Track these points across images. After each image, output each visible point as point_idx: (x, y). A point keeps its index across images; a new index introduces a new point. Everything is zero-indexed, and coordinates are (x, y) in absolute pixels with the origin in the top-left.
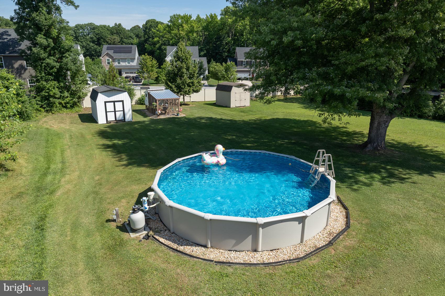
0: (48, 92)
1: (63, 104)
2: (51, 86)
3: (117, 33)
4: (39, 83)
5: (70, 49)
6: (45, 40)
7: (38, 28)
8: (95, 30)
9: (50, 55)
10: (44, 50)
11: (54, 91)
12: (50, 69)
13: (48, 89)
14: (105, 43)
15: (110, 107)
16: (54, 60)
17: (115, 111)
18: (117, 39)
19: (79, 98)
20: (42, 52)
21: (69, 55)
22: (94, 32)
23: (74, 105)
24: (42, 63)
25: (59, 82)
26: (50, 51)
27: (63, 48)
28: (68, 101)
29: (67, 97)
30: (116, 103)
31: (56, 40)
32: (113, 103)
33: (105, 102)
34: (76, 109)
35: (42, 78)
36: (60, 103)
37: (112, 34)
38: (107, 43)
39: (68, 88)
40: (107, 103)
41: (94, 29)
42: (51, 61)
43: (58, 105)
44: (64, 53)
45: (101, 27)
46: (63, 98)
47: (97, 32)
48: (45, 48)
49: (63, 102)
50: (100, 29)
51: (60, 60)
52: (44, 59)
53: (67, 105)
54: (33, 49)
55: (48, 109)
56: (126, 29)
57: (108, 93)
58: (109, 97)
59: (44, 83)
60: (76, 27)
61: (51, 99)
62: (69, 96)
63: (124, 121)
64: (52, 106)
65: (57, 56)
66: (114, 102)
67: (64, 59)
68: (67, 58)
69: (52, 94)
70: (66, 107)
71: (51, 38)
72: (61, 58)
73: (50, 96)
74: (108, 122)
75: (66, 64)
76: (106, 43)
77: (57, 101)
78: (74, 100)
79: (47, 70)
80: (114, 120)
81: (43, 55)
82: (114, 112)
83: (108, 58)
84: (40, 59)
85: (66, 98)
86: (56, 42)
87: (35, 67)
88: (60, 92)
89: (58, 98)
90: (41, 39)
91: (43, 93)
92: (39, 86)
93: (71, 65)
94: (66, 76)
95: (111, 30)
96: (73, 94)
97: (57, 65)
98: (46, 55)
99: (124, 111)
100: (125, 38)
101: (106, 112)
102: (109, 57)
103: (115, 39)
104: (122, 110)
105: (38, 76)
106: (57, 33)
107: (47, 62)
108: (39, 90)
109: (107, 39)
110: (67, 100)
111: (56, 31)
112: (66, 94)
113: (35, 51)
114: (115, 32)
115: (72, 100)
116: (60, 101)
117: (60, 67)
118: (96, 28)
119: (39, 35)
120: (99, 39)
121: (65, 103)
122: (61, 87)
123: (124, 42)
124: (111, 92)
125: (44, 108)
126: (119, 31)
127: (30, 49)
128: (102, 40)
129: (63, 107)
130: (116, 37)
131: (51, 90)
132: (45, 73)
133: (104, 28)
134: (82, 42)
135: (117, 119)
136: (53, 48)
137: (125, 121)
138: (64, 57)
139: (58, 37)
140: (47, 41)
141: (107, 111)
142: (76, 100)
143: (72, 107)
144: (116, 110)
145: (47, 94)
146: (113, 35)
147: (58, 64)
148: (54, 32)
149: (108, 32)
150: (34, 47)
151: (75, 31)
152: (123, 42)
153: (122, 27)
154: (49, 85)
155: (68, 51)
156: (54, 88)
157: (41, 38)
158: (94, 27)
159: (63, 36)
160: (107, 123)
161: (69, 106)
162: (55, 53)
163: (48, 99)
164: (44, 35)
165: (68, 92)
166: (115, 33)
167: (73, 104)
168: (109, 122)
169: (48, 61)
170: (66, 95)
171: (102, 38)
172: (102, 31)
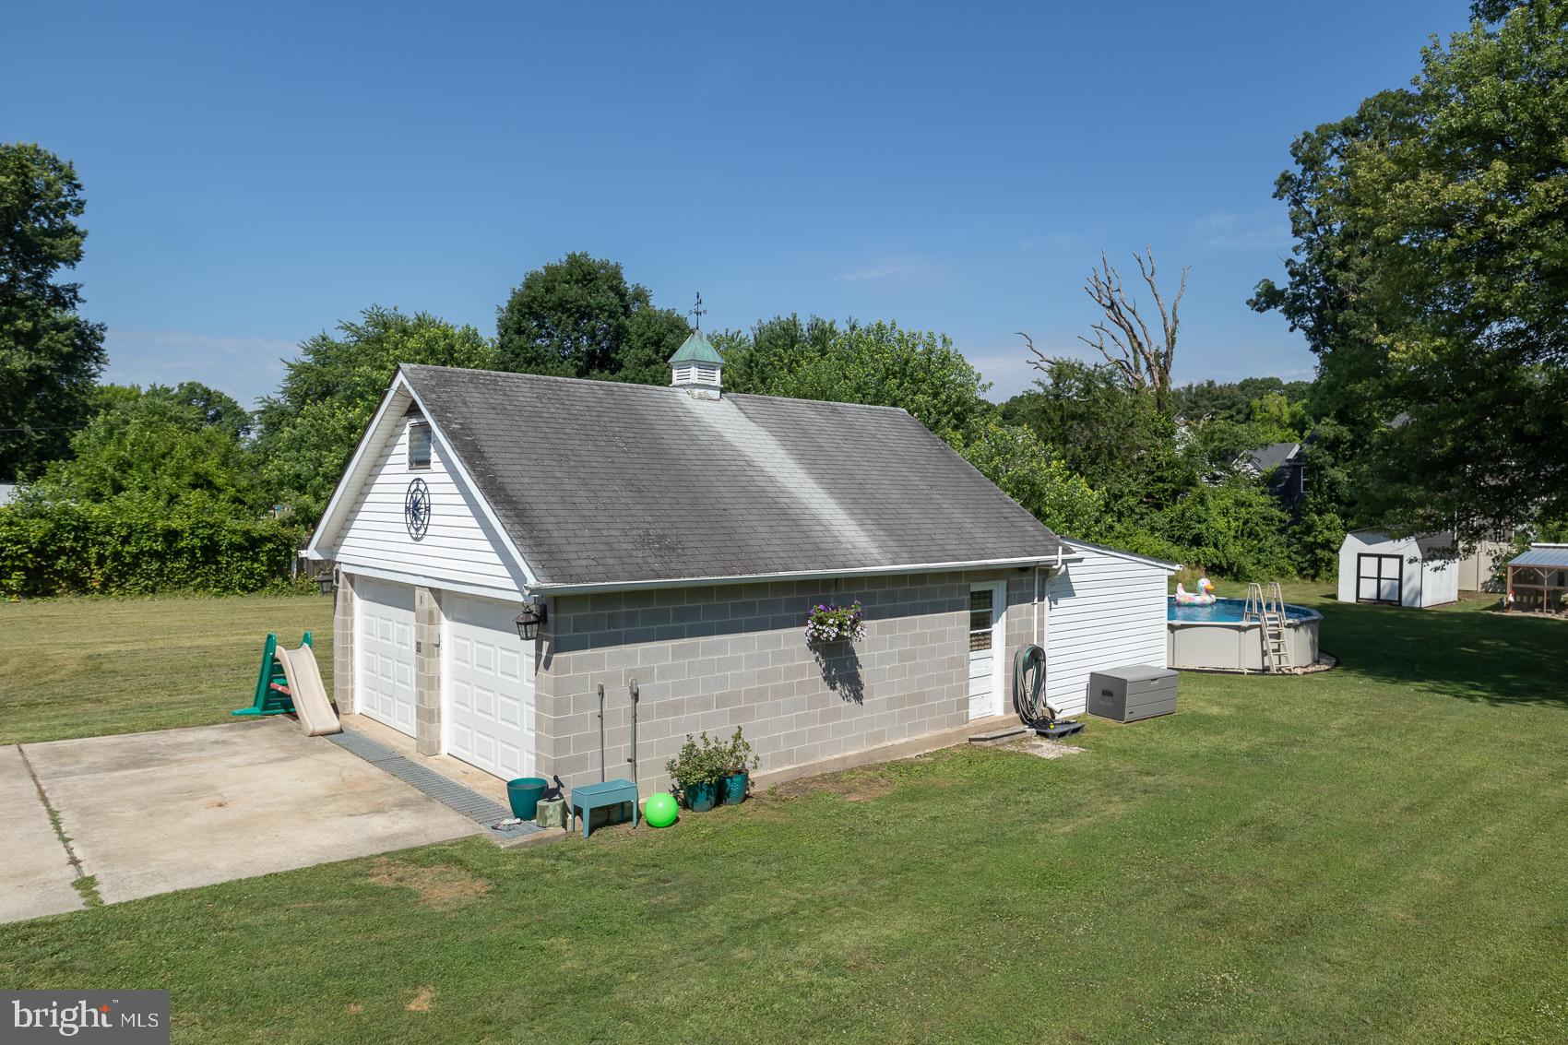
15: (1369, 566)
17: (1379, 578)
30: (1383, 559)
32: (1376, 559)
33: (1360, 555)
40: (1362, 558)
58: (1369, 543)
63: (1397, 603)
66: (1380, 557)
74: (1359, 600)
80: (1375, 597)
82: (1376, 580)
99: (1400, 579)
101: (1359, 577)
104: (1397, 578)
135: (1382, 598)
137: (1400, 603)
141: (1361, 575)
144: (1382, 576)
160: (1357, 602)
168: (1363, 600)
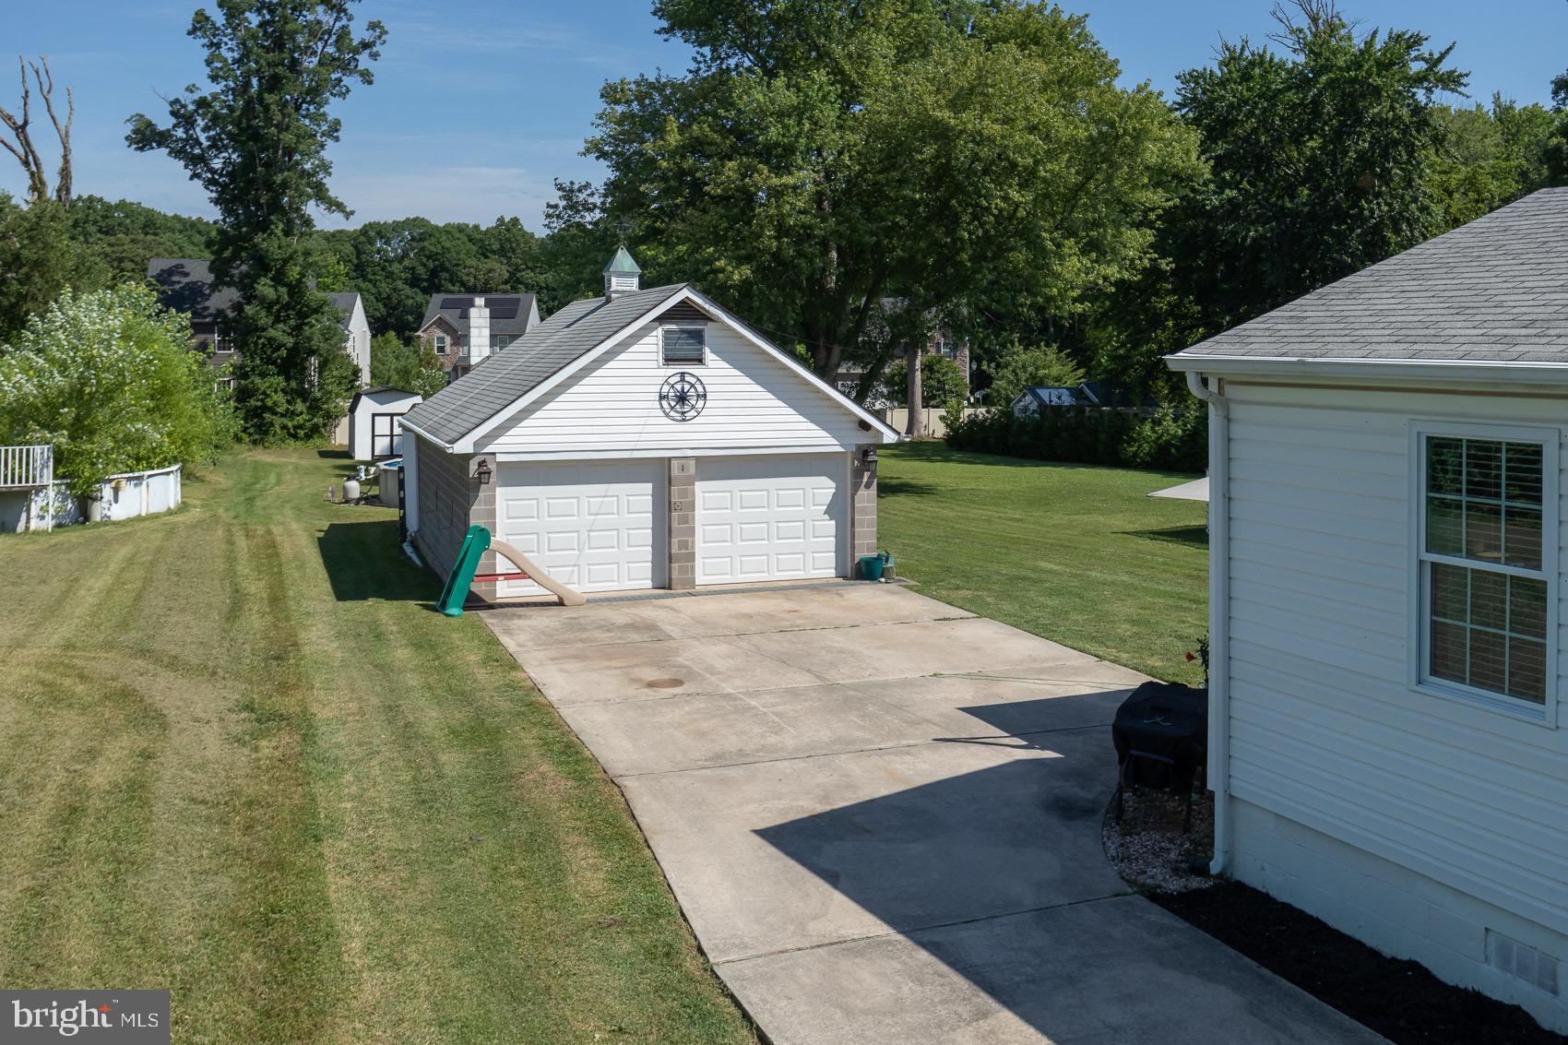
0: (262, 400)
1: (288, 429)
2: (269, 387)
3: (502, 252)
4: (245, 380)
5: (321, 307)
6: (272, 290)
7: (262, 264)
8: (426, 244)
9: (277, 320)
10: (267, 311)
11: (275, 397)
12: (273, 352)
13: (264, 393)
14: (454, 285)
15: (383, 425)
16: (284, 331)
17: (391, 436)
18: (500, 269)
19: (328, 415)
20: (263, 313)
21: (317, 320)
22: (422, 249)
23: (314, 431)
24: (259, 338)
25: (288, 379)
26: (279, 311)
27: (306, 306)
28: (301, 422)
29: (301, 413)
30: (394, 418)
31: (296, 289)
32: (389, 418)
33: (374, 415)
34: (317, 441)
35: (253, 369)
36: (284, 427)
37: (485, 253)
38: (463, 284)
39: (303, 394)
40: (376, 418)
41: (425, 239)
42: (279, 333)
43: (279, 431)
44: (308, 317)
45: (448, 232)
46: (293, 414)
47: (432, 248)
48: (269, 307)
49: (290, 424)
50: (445, 238)
51: (298, 329)
52: (264, 330)
53: (299, 431)
54: (247, 308)
55: (257, 437)
56: (537, 237)
57: (382, 395)
58: (381, 404)
59: (257, 380)
60: (363, 235)
61: (267, 415)
62: (305, 411)
64: (266, 433)
65: (292, 322)
66: (392, 415)
67: (306, 328)
68: (312, 326)
69: (269, 403)
70: (295, 437)
71: (285, 285)
72: (298, 328)
73: (265, 408)
74: (374, 455)
75: (310, 339)
76: (458, 284)
77: (278, 421)
78: (316, 420)
79: (265, 353)
80: (388, 453)
81: (264, 319)
82: (389, 438)
83: (442, 335)
84: (257, 329)
85: (299, 416)
86: (294, 293)
87: (241, 347)
88: (288, 402)
89: (283, 415)
90: (265, 288)
91: (253, 402)
92: (247, 385)
93: (317, 341)
94: (304, 369)
95: (481, 240)
96: (314, 408)
97: (290, 341)
98: (270, 320)
100: (528, 268)
101: (374, 436)
102: (445, 332)
103: (490, 271)
105: (247, 366)
106: (299, 274)
107: (269, 335)
108: (243, 395)
109: (462, 273)
110: (300, 419)
111: (298, 268)
112: (300, 406)
113: (250, 313)
114: (496, 246)
115: (310, 420)
116: (285, 421)
117: (296, 344)
118: (430, 235)
119: (263, 279)
120: (434, 273)
121: (296, 427)
122: (292, 390)
123: (522, 283)
124: (388, 394)
125: (250, 435)
126: (511, 242)
127: (238, 307)
128: (444, 275)
129: (290, 435)
130: (497, 266)
131: (268, 396)
132: (262, 359)
133: (458, 235)
134: (374, 283)
135: (394, 453)
136: (287, 307)
138: (306, 324)
139: (299, 281)
140: (276, 290)
141: (376, 434)
142: (318, 420)
143: (308, 437)
144: (394, 433)
145: (259, 404)
146: (487, 257)
147: (292, 340)
148: (293, 272)
149: (469, 245)
150: (247, 304)
151: (360, 246)
152: (519, 281)
153: (521, 229)
154: (267, 384)
155: (316, 311)
156: (276, 392)
157: (264, 285)
158: (424, 233)
159: (311, 282)
161: (301, 433)
162: (288, 315)
163: (260, 416)
164: (272, 279)
165: (304, 402)
166: (494, 252)
167: (312, 430)
169: (272, 333)
170: (300, 410)
171: (444, 269)
172: (447, 244)
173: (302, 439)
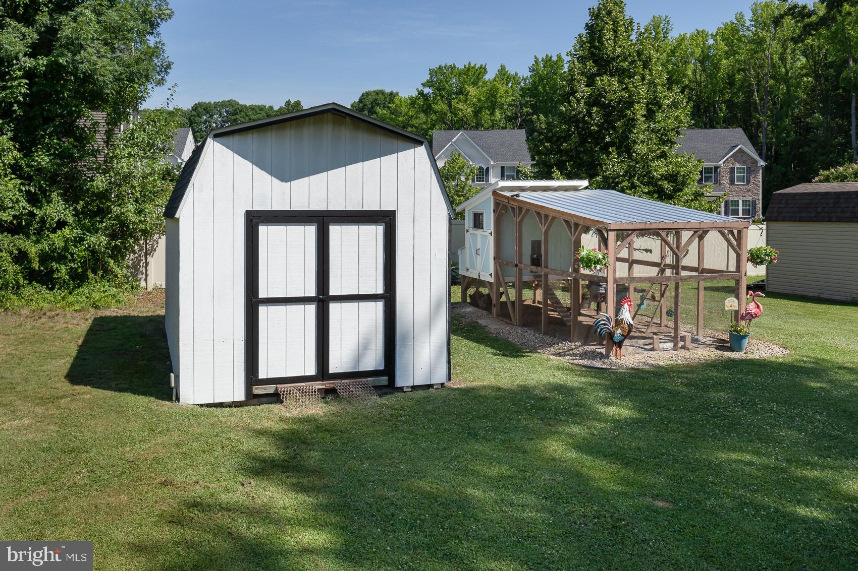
8: (237, 116)
15: (287, 259)
17: (323, 300)
22: (236, 119)
28: (61, 244)
29: (61, 224)
30: (333, 230)
32: (311, 231)
33: (254, 221)
40: (263, 230)
41: (237, 114)
45: (254, 109)
46: (41, 229)
47: (243, 119)
50: (250, 113)
53: (55, 265)
57: (285, 144)
58: (285, 177)
60: (194, 110)
62: (70, 219)
63: (384, 380)
66: (323, 221)
74: (258, 390)
78: (94, 240)
80: (311, 371)
82: (311, 309)
85: (54, 231)
99: (388, 297)
101: (253, 303)
104: (380, 290)
110: (57, 239)
112: (58, 209)
115: (80, 240)
118: (241, 111)
133: (259, 112)
135: (334, 367)
137: (391, 387)
141: (262, 294)
142: (99, 240)
143: (79, 278)
144: (333, 291)
151: (192, 118)
158: (236, 110)
160: (252, 398)
167: (86, 264)
168: (270, 389)
170: (57, 217)
173: (64, 285)
